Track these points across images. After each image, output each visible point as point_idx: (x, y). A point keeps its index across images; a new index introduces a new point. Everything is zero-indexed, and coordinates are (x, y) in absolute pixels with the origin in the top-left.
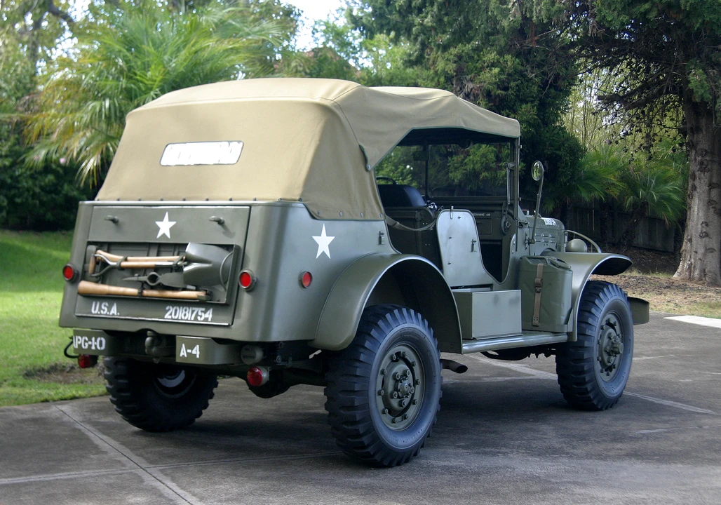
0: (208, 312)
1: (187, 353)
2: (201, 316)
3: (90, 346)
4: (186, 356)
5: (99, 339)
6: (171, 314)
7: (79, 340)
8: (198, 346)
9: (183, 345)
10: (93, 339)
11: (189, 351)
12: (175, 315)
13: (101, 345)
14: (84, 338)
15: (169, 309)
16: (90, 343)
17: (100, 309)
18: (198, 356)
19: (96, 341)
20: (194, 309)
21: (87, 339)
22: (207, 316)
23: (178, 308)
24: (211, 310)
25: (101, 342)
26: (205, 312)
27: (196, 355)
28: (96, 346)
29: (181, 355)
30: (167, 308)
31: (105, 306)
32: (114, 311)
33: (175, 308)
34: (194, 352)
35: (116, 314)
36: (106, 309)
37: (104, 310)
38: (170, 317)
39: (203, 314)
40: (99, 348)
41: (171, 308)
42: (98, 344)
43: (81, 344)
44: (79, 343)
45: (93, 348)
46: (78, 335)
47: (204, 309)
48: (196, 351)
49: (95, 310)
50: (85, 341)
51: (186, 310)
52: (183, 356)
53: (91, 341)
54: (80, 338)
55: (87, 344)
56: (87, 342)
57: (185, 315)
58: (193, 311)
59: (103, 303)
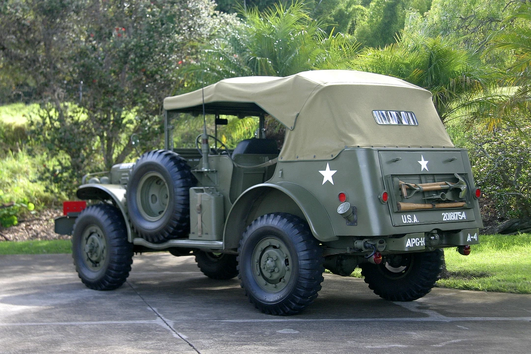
0: (463, 214)
1: (471, 239)
2: (461, 217)
5: (424, 238)
6: (445, 218)
9: (469, 234)
11: (472, 237)
12: (448, 218)
14: (416, 239)
15: (444, 215)
16: (420, 242)
17: (407, 220)
18: (476, 240)
19: (423, 240)
21: (418, 239)
22: (463, 216)
23: (448, 213)
24: (464, 212)
28: (423, 243)
29: (468, 240)
32: (415, 220)
33: (446, 214)
34: (474, 238)
35: (417, 221)
37: (410, 220)
38: (445, 220)
44: (414, 243)
46: (412, 238)
47: (460, 213)
49: (405, 220)
50: (418, 241)
51: (452, 214)
53: (421, 240)
54: (414, 239)
55: (418, 243)
57: (453, 217)
58: (456, 214)
59: (408, 216)
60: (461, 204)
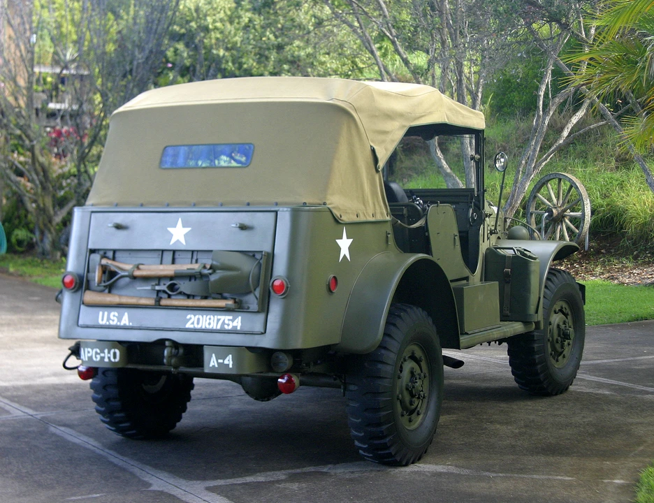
0: (236, 320)
1: (218, 363)
2: (228, 325)
3: (103, 358)
4: (216, 366)
5: (112, 351)
6: (193, 323)
7: (89, 352)
8: (230, 356)
9: (214, 355)
10: (106, 351)
11: (220, 361)
12: (198, 323)
13: (115, 357)
14: (94, 350)
15: (191, 318)
16: (102, 355)
17: (109, 319)
18: (231, 366)
19: (109, 353)
20: (219, 317)
21: (98, 351)
22: (235, 324)
23: (200, 317)
24: (240, 318)
25: (115, 354)
26: (233, 321)
27: (228, 365)
28: (109, 358)
29: (211, 366)
30: (188, 317)
31: (114, 316)
32: (126, 321)
33: (197, 317)
34: (226, 362)
35: (127, 324)
36: (116, 319)
37: (113, 321)
38: (192, 326)
39: (230, 322)
40: (113, 360)
41: (192, 316)
42: (111, 355)
43: (92, 357)
44: (90, 355)
45: (106, 360)
46: (87, 347)
47: (231, 318)
48: (229, 361)
49: (102, 320)
50: (96, 353)
51: (210, 319)
52: (214, 366)
53: (104, 353)
54: (90, 350)
55: (98, 357)
56: (99, 354)
57: (209, 324)
58: (218, 320)
59: (112, 314)
60: (222, 303)
